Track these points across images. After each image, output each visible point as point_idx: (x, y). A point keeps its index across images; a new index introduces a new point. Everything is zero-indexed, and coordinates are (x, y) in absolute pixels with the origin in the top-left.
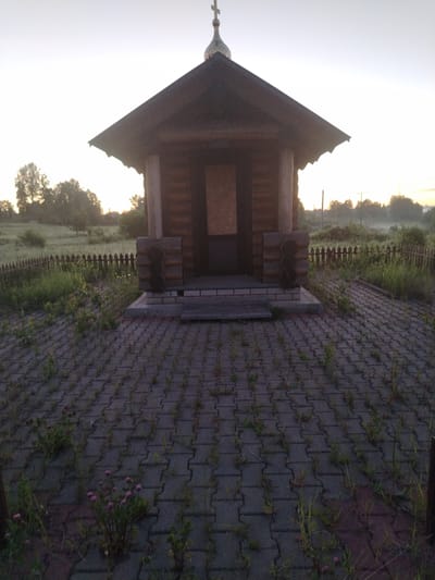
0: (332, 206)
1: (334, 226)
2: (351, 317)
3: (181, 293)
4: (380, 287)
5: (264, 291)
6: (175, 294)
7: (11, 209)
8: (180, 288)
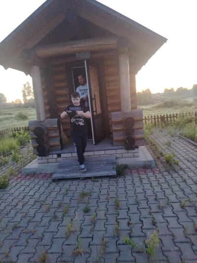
0: (165, 91)
1: (166, 100)
2: (175, 171)
3: (59, 155)
4: (193, 140)
5: (114, 152)
6: (55, 156)
7: (21, 102)
8: (59, 152)
